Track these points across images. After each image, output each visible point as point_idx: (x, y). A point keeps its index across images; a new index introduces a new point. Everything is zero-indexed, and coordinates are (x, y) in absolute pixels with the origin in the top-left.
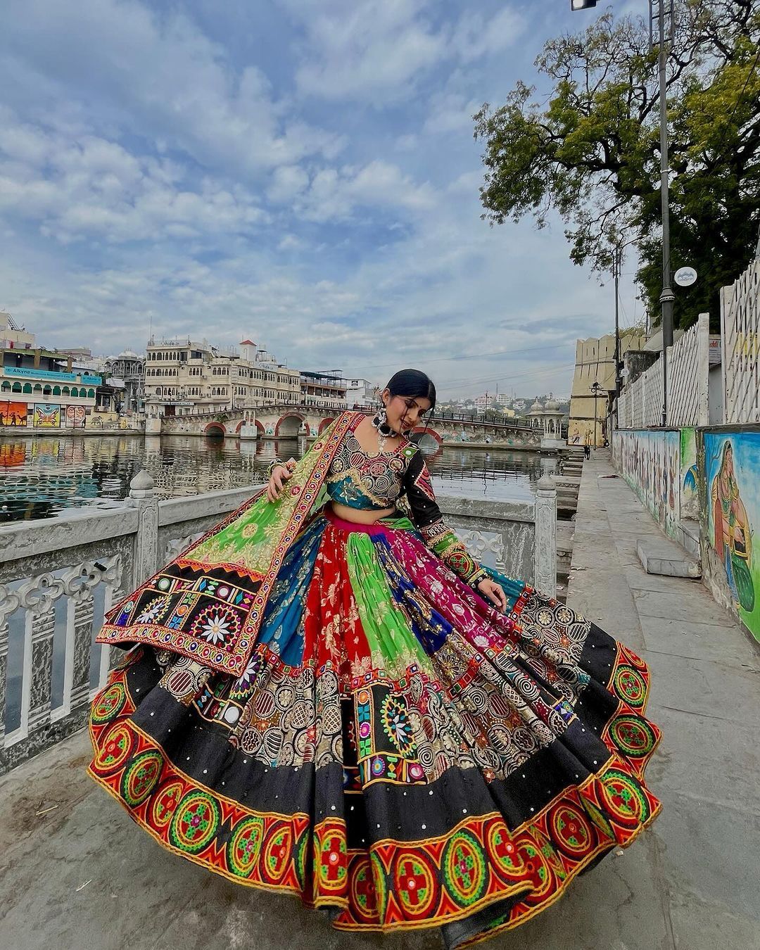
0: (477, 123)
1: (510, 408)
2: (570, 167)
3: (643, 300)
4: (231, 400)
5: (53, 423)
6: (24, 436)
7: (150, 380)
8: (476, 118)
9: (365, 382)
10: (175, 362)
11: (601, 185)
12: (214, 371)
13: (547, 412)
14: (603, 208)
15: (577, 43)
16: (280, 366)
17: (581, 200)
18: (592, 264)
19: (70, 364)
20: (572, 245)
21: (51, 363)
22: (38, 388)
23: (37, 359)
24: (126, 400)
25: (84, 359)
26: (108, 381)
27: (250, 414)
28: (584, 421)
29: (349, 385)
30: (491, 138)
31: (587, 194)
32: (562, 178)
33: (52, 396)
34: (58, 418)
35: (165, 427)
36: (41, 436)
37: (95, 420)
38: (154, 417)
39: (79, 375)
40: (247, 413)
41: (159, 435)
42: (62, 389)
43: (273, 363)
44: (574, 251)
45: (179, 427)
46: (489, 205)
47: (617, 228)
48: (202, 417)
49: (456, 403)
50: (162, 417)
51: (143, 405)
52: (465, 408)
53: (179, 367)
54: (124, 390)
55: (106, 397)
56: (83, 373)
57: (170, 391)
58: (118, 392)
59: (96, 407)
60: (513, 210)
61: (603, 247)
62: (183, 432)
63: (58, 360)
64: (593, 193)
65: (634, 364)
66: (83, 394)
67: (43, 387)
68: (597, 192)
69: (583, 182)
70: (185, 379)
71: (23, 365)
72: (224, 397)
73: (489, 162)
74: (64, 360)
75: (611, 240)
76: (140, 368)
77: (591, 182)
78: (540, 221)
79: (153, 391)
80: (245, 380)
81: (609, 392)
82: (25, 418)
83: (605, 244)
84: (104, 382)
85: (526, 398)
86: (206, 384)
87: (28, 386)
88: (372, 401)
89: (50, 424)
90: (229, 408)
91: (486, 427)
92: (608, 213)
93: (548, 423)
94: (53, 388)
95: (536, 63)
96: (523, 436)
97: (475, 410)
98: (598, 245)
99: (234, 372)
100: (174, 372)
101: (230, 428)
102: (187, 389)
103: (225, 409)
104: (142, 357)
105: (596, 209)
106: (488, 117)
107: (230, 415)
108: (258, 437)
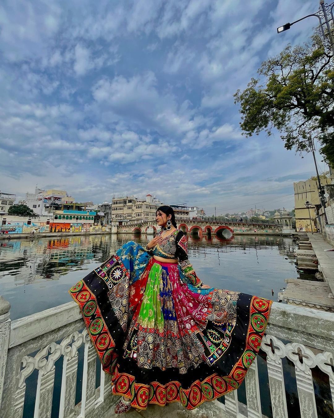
0: (235, 98)
1: (263, 215)
2: (280, 109)
3: (325, 162)
4: (143, 218)
5: (79, 230)
6: (69, 236)
7: (113, 212)
8: (235, 96)
9: (197, 208)
10: (122, 205)
11: (295, 115)
12: (137, 207)
13: (283, 217)
14: (298, 124)
15: (276, 60)
16: (162, 204)
17: (287, 123)
18: (296, 149)
19: (85, 208)
20: (285, 142)
21: (79, 208)
22: (74, 217)
23: (74, 207)
24: (105, 220)
25: (91, 206)
26: (98, 214)
27: (150, 223)
28: (304, 220)
29: (190, 209)
30: (242, 102)
31: (289, 120)
32: (277, 114)
33: (79, 220)
34: (80, 229)
35: (119, 230)
36: (74, 235)
37: (94, 228)
38: (114, 226)
39: (88, 212)
40: (149, 223)
41: (116, 234)
42: (82, 217)
43: (159, 203)
44: (286, 144)
45: (123, 230)
46: (245, 129)
47: (306, 132)
48: (132, 226)
49: (237, 214)
50: (117, 226)
51: (111, 222)
52: (242, 216)
53: (124, 206)
54: (104, 217)
55: (98, 219)
56: (90, 211)
57: (120, 216)
58: (102, 217)
59: (94, 224)
60: (256, 130)
61: (300, 141)
62: (125, 232)
63: (81, 207)
64: (292, 119)
65: (330, 191)
66: (90, 219)
67: (76, 217)
68: (294, 118)
69: (286, 115)
70: (126, 211)
71: (70, 209)
72: (141, 217)
73: (242, 112)
74: (83, 207)
75: (304, 137)
76: (110, 208)
77: (291, 114)
78: (269, 133)
79: (114, 216)
80: (148, 210)
81: (316, 205)
82: (70, 229)
83: (301, 139)
84: (97, 214)
85: (270, 210)
86: (134, 213)
87: (71, 217)
88: (200, 216)
89: (78, 231)
90: (142, 222)
91: (254, 225)
92: (300, 126)
93: (284, 221)
94: (79, 217)
95: (258, 72)
96: (273, 228)
97: (247, 217)
98: (298, 140)
99: (144, 207)
100: (122, 208)
101: (143, 230)
102: (127, 215)
103: (141, 222)
104: (110, 203)
105: (294, 125)
106: (240, 94)
107: (143, 224)
108: (154, 233)
